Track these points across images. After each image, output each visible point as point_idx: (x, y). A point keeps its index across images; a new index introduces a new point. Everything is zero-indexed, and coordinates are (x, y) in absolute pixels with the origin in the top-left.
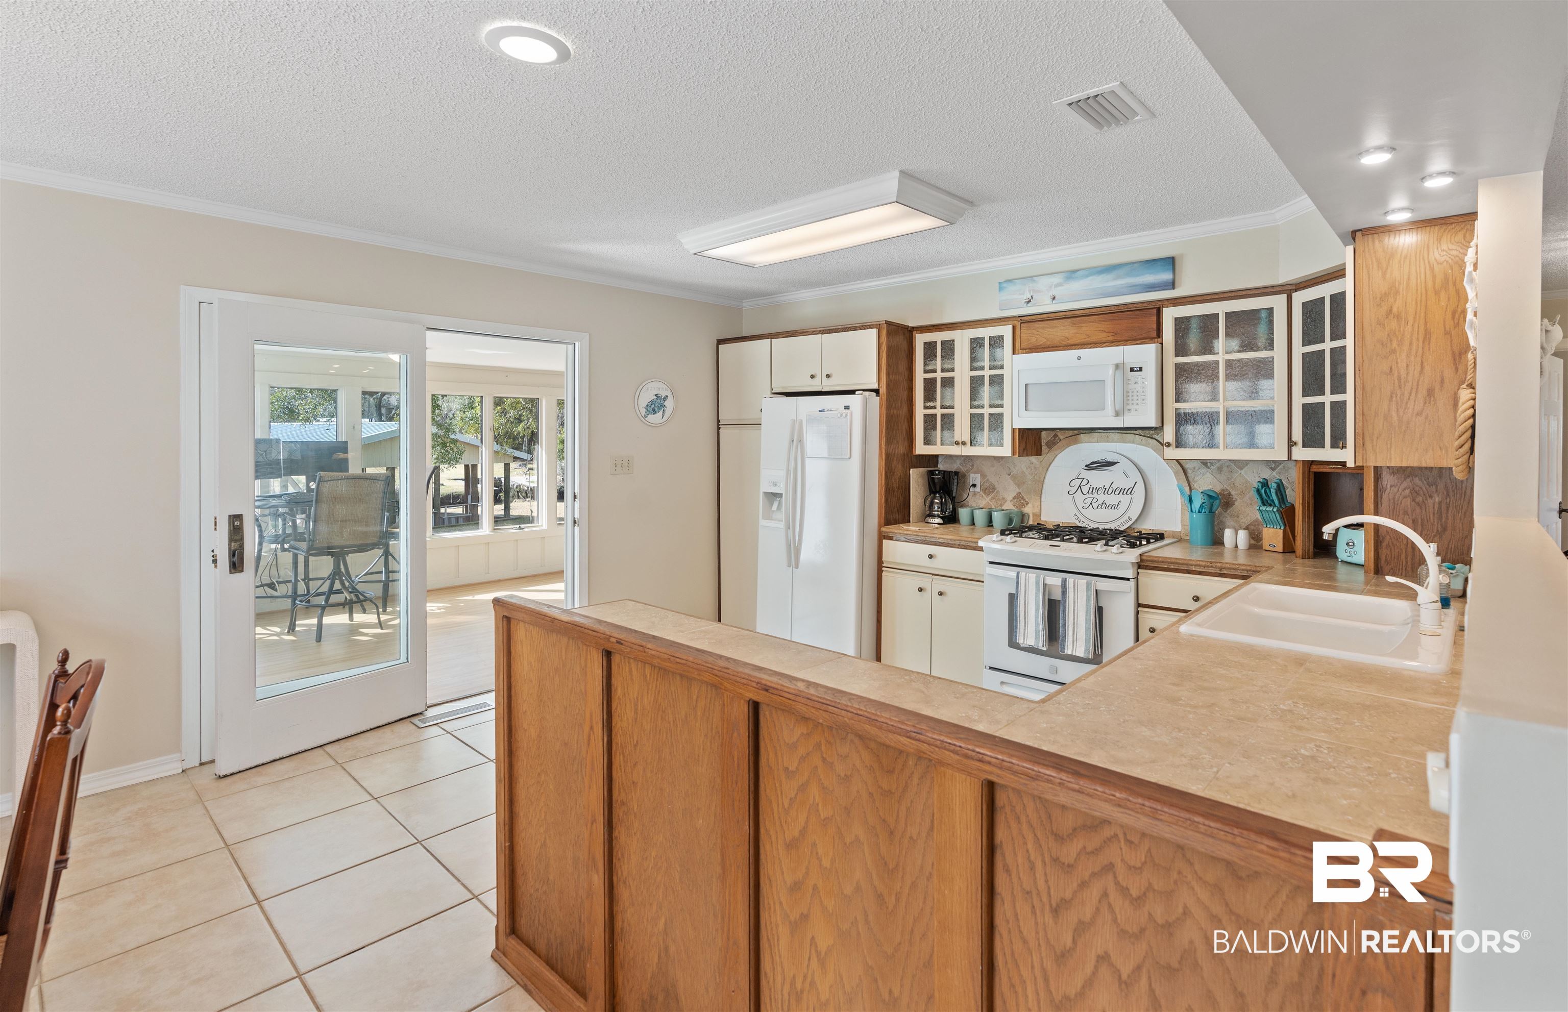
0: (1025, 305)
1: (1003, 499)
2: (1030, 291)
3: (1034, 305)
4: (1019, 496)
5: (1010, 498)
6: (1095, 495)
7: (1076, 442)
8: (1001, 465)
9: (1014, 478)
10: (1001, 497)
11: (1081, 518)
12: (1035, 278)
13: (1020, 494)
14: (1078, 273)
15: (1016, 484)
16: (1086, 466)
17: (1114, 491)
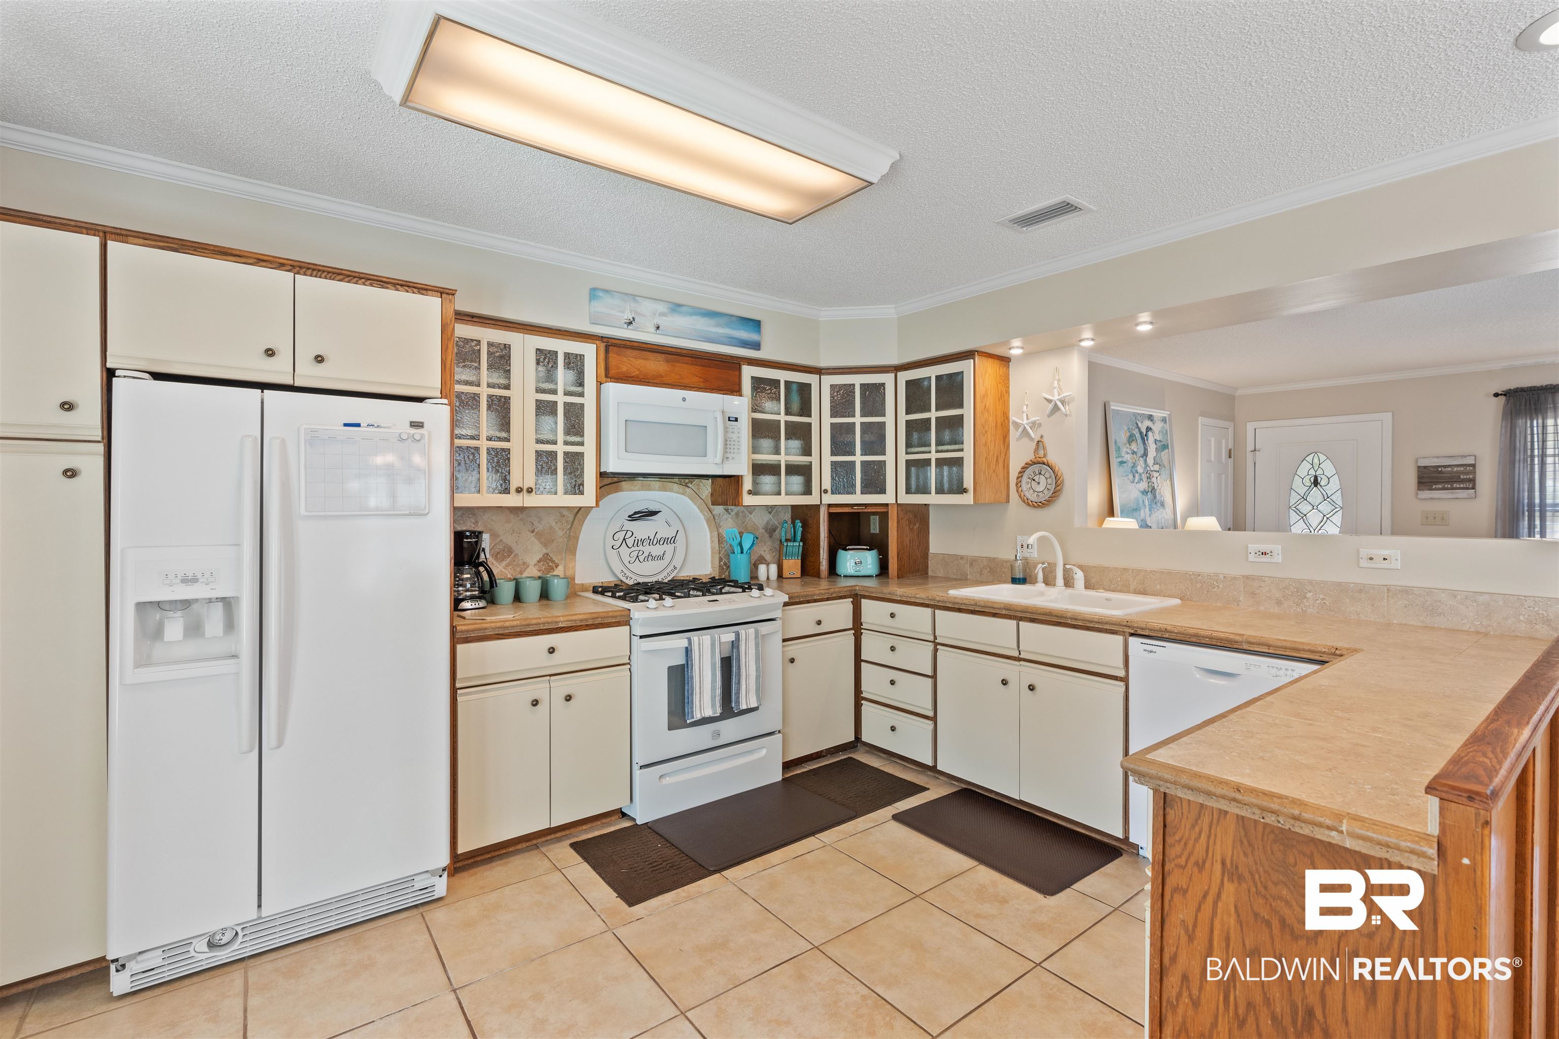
0: (625, 326)
1: (524, 563)
2: (631, 311)
3: (636, 330)
4: (546, 558)
5: (535, 561)
6: (641, 548)
7: (618, 490)
8: (521, 520)
9: (539, 535)
10: (521, 562)
11: (628, 574)
12: (637, 298)
13: (547, 554)
14: (683, 307)
15: (541, 543)
16: (629, 516)
17: (659, 542)
